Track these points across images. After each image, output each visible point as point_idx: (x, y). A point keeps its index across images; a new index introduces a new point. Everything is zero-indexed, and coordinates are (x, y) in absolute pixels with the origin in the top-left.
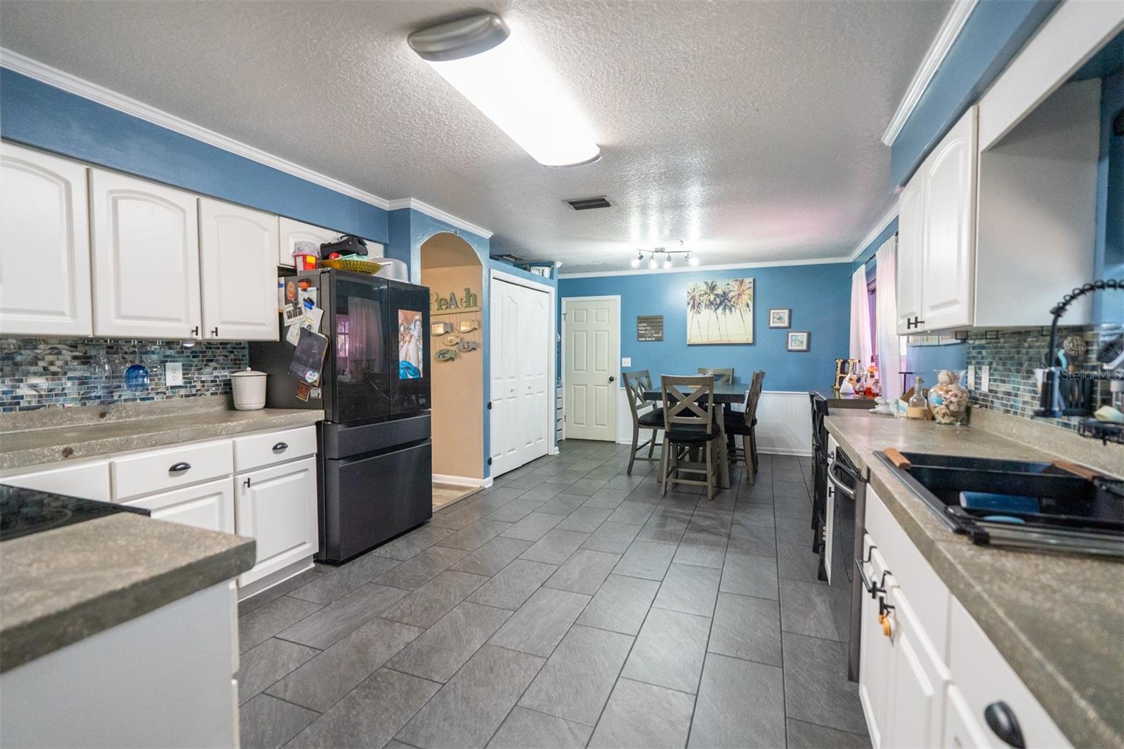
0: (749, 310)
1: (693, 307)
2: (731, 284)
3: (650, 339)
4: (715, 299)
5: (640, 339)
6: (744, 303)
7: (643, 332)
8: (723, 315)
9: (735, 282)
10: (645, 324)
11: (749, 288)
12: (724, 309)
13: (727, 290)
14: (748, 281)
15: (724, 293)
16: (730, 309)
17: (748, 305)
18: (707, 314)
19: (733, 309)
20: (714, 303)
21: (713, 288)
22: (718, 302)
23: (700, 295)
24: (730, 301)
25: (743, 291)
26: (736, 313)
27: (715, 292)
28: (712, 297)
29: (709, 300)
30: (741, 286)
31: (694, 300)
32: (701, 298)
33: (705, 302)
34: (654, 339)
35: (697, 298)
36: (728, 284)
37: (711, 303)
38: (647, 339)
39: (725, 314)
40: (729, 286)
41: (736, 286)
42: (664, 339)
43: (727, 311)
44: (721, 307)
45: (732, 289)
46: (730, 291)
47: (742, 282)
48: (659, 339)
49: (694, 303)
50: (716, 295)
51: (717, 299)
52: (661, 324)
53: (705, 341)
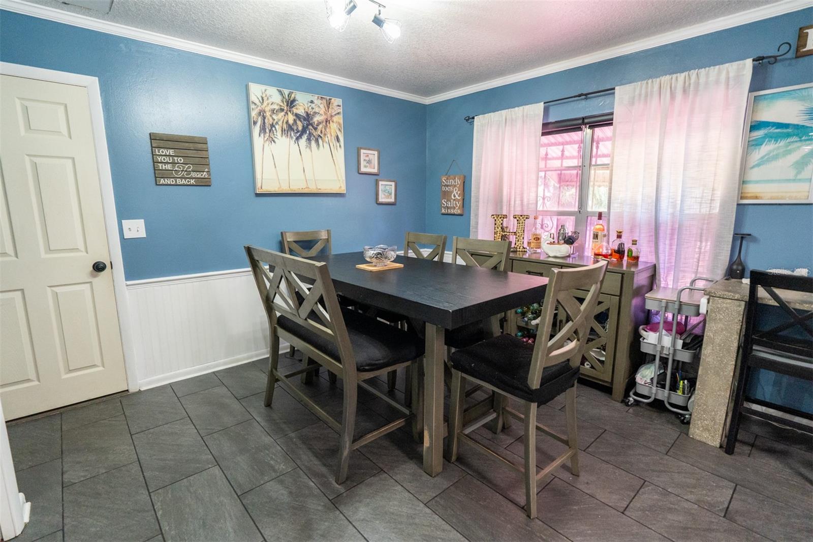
0: (340, 146)
1: (263, 129)
2: (315, 101)
3: (184, 182)
4: (295, 120)
5: (162, 181)
6: (334, 135)
7: (169, 167)
8: (308, 150)
9: (320, 101)
10: (171, 152)
11: (338, 113)
12: (309, 139)
13: (310, 111)
14: (336, 104)
15: (308, 114)
16: (317, 141)
17: (338, 139)
18: (284, 144)
19: (320, 141)
20: (295, 128)
21: (291, 103)
22: (300, 128)
23: (273, 111)
24: (316, 129)
25: (332, 116)
26: (325, 149)
27: (295, 111)
28: (291, 118)
29: (287, 122)
30: (329, 108)
31: (264, 118)
32: (274, 117)
33: (280, 123)
34: (192, 181)
35: (268, 114)
36: (312, 102)
37: (290, 128)
38: (179, 181)
39: (310, 148)
40: (313, 105)
41: (322, 106)
42: (214, 182)
43: (313, 143)
44: (305, 137)
45: (317, 110)
46: (315, 113)
47: (329, 103)
48: (205, 183)
49: (264, 123)
50: (297, 115)
51: (299, 122)
52: (203, 154)
53: (285, 189)
